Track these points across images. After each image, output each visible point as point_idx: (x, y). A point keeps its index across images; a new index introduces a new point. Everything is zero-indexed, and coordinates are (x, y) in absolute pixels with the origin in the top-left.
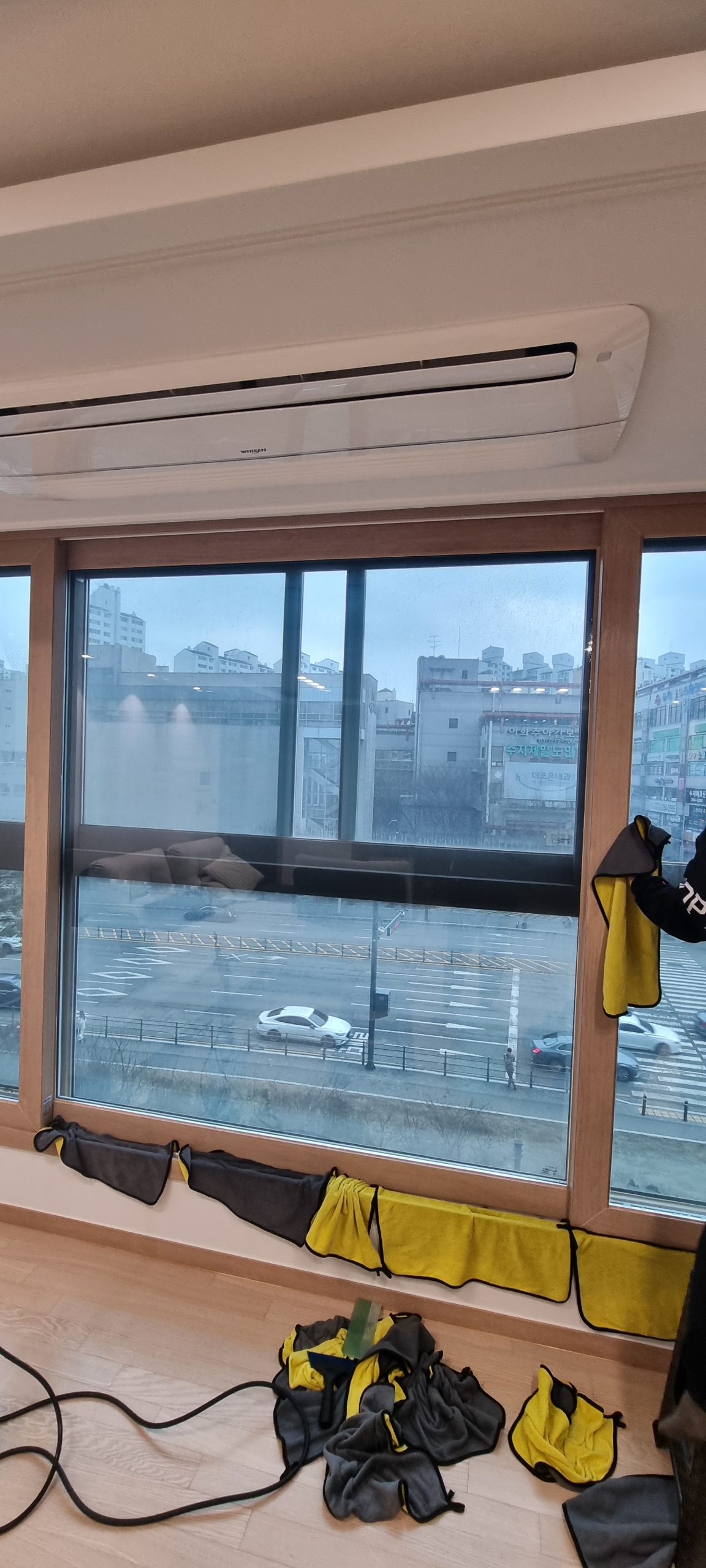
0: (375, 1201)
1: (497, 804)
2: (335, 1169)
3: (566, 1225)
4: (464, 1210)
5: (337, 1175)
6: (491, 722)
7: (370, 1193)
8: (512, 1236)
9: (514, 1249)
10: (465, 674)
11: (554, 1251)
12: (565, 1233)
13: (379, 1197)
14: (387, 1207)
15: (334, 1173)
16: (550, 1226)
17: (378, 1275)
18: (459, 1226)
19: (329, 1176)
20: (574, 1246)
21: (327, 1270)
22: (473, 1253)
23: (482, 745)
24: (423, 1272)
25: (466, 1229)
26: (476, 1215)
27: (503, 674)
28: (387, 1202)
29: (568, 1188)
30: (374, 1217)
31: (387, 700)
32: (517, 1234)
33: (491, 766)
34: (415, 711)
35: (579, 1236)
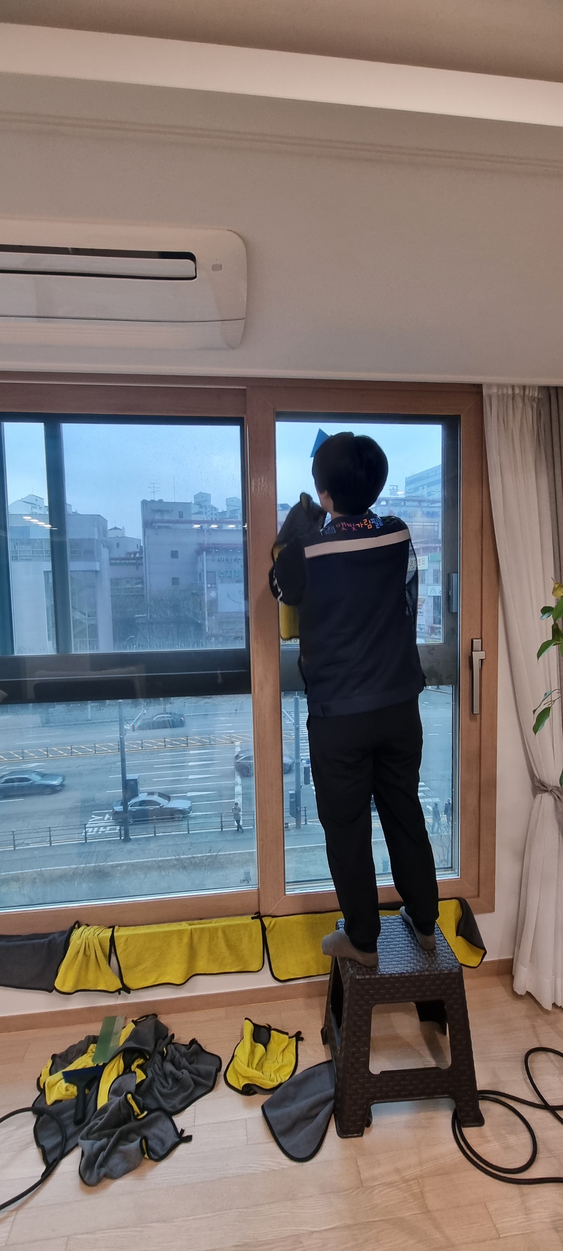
0: (112, 939)
1: (214, 617)
2: (77, 922)
3: (259, 916)
4: (184, 926)
5: (79, 927)
6: (205, 553)
7: (108, 933)
8: (220, 934)
9: (222, 944)
10: (181, 515)
11: (250, 936)
12: (258, 921)
13: (115, 934)
14: (123, 940)
15: (76, 926)
16: (247, 920)
17: (120, 994)
18: (180, 939)
19: (72, 929)
20: (264, 929)
21: (77, 1003)
22: (192, 954)
23: (199, 571)
24: (156, 981)
25: (186, 939)
26: (193, 927)
27: (212, 514)
28: (122, 936)
29: (258, 889)
30: (113, 951)
31: (117, 537)
32: (224, 933)
33: (207, 588)
34: (142, 545)
35: (267, 921)
